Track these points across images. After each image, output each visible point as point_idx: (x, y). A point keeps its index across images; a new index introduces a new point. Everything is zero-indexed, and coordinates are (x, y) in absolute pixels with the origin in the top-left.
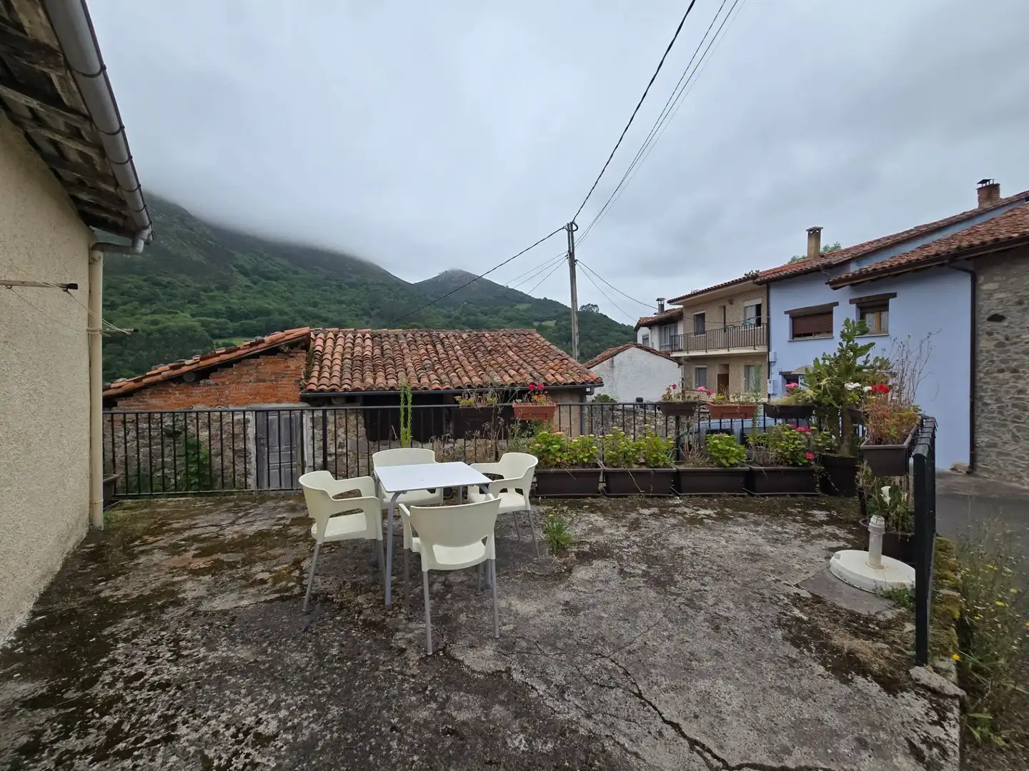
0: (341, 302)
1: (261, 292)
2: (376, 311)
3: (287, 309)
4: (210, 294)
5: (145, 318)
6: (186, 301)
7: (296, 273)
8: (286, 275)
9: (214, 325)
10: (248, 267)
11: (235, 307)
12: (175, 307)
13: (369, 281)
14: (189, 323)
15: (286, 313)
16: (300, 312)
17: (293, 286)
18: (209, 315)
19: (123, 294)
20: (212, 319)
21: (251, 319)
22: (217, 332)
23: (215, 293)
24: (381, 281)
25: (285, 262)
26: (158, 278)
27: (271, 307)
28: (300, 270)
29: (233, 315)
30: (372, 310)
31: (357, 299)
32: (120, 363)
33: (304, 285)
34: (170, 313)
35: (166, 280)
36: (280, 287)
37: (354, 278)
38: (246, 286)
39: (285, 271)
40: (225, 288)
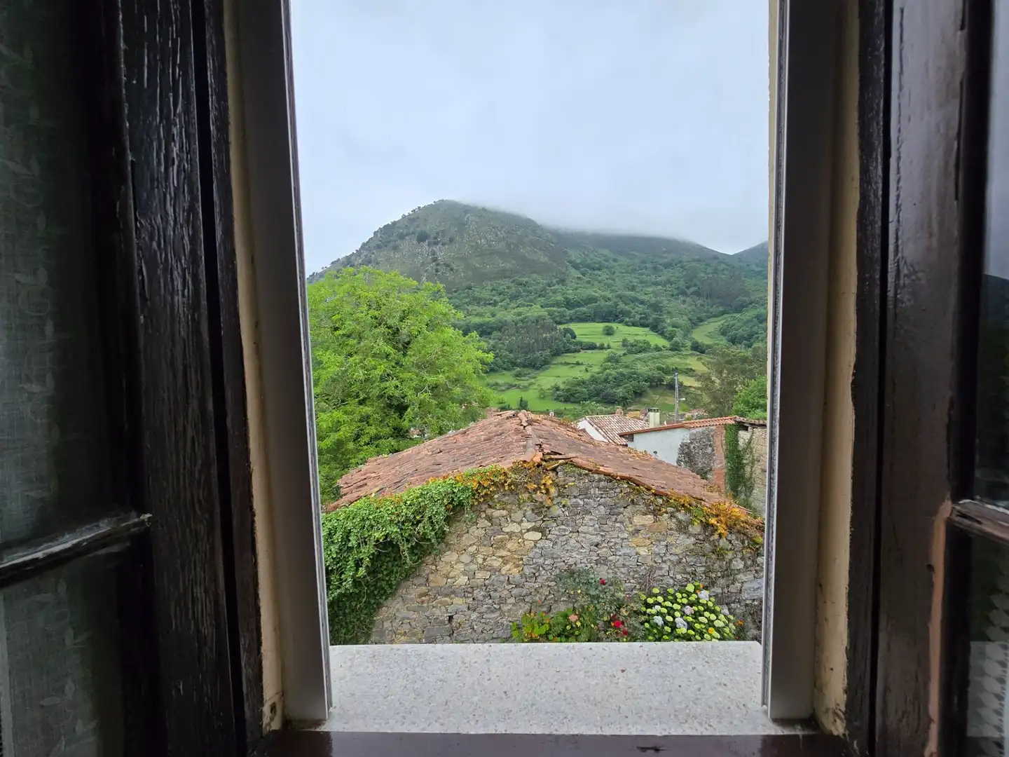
0: (656, 284)
1: (589, 282)
2: (693, 289)
3: (610, 296)
4: (553, 288)
5: (513, 311)
6: (537, 295)
7: (615, 260)
8: (607, 264)
9: (557, 314)
10: (579, 261)
11: (571, 297)
12: (531, 301)
13: (685, 258)
14: (540, 313)
15: (609, 299)
16: (620, 297)
17: (614, 273)
18: (553, 306)
19: (500, 294)
20: (555, 309)
21: (582, 306)
22: (558, 319)
23: (557, 287)
24: (697, 257)
25: (606, 252)
26: (520, 279)
27: (597, 295)
28: (620, 258)
29: (569, 304)
30: (688, 288)
31: (673, 279)
32: (500, 345)
33: (624, 271)
34: (527, 306)
35: (525, 279)
36: (603, 275)
37: (670, 257)
38: (579, 278)
39: (607, 261)
40: (562, 282)
